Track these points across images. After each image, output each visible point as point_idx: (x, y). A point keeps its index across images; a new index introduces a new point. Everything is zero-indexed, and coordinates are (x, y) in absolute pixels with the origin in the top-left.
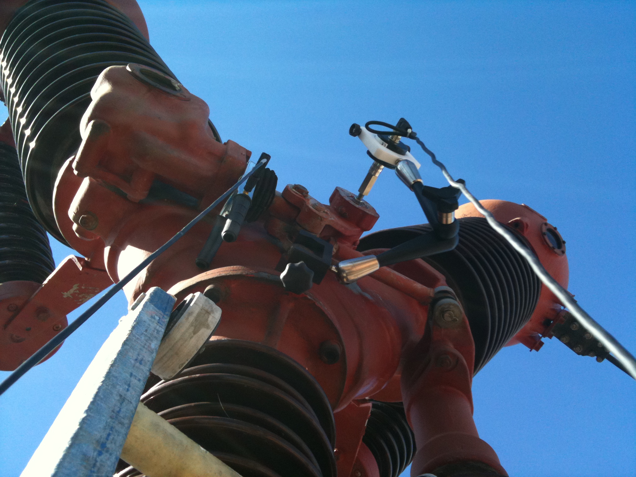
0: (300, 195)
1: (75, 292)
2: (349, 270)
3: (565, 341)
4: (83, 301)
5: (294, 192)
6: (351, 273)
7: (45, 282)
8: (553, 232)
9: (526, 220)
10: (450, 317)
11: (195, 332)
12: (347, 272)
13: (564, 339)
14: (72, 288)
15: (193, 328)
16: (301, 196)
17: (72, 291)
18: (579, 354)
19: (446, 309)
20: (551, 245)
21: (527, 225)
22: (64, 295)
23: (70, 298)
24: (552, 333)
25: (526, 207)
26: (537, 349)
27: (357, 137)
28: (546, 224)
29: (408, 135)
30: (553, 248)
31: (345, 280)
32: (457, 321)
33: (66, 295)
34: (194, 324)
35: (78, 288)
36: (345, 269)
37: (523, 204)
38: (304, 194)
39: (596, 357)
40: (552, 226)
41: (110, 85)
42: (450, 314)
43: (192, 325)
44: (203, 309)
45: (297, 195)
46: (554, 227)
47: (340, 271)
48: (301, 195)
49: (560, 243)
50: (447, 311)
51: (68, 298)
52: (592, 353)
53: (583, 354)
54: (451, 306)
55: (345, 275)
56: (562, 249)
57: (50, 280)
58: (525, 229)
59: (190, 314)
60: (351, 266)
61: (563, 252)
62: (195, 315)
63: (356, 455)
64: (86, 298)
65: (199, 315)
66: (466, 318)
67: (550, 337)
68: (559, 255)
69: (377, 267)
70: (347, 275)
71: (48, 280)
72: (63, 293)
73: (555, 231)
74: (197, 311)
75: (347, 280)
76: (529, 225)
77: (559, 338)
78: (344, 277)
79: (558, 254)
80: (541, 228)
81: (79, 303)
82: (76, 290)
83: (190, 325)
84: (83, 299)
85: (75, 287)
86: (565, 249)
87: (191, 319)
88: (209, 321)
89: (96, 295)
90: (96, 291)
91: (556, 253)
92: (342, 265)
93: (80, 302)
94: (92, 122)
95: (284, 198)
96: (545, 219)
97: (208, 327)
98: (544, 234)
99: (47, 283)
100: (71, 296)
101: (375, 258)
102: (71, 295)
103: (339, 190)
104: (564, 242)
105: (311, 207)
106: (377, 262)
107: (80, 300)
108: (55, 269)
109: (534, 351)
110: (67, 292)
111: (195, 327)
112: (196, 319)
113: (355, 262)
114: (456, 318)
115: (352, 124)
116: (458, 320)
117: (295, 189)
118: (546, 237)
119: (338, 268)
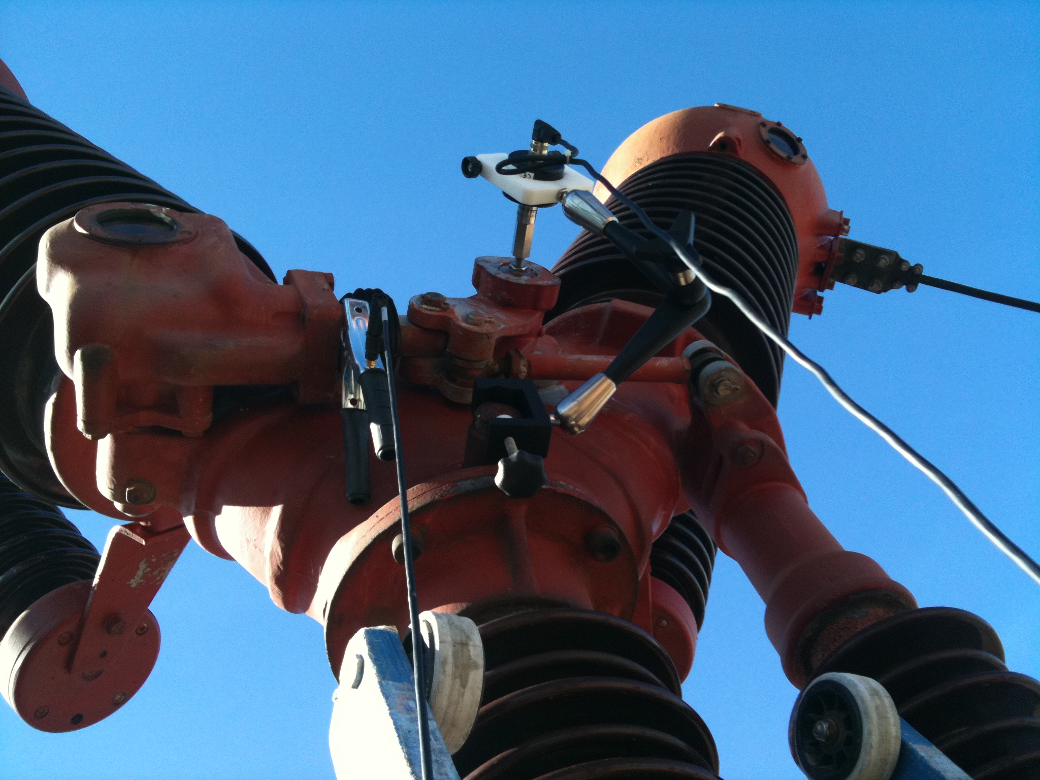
0: (437, 311)
1: (145, 571)
2: (576, 412)
3: (853, 282)
4: (162, 577)
5: (427, 309)
6: (580, 416)
7: (96, 581)
8: (778, 131)
9: (735, 132)
10: (727, 389)
11: (464, 686)
12: (574, 417)
13: (851, 280)
14: (138, 569)
15: (458, 681)
16: (440, 311)
17: (140, 573)
18: (879, 292)
19: (717, 381)
20: (784, 155)
21: (739, 140)
22: (132, 584)
23: (141, 583)
24: (832, 280)
25: (723, 108)
26: (819, 311)
27: (479, 176)
28: (764, 124)
29: (568, 160)
30: (789, 158)
31: (576, 429)
32: (737, 389)
33: (133, 583)
34: (457, 674)
35: (146, 564)
36: (570, 413)
37: (716, 105)
38: (442, 305)
39: (904, 287)
40: (773, 122)
41: (69, 273)
42: (725, 386)
43: (454, 677)
44: (455, 643)
45: (434, 313)
46: (777, 122)
47: (563, 420)
48: (438, 309)
49: (794, 144)
50: (720, 382)
51: (139, 584)
52: (897, 285)
53: (885, 290)
54: (723, 373)
55: (573, 423)
56: (801, 153)
57: (101, 576)
58: (738, 147)
59: (444, 663)
60: (575, 406)
61: (805, 157)
62: (450, 660)
63: (651, 600)
64: (164, 571)
65: (455, 655)
66: (749, 379)
67: (831, 287)
68: (800, 164)
69: (613, 389)
70: (577, 422)
71: (99, 577)
72: (128, 583)
73: (781, 128)
74: (449, 652)
75: (580, 427)
76: (741, 138)
77: (843, 281)
78: (573, 426)
79: (798, 164)
80: (760, 136)
81: (157, 584)
82: (146, 569)
83: (452, 679)
84: (162, 574)
85: (142, 566)
86: (805, 151)
87: (449, 668)
88: (473, 657)
89: (176, 560)
90: (175, 555)
91: (795, 164)
92: (563, 410)
93: (158, 581)
94: (78, 354)
95: (414, 324)
96: (758, 115)
97: (476, 667)
98: (768, 142)
99: (99, 582)
100: (142, 581)
101: (604, 377)
102: (141, 578)
103: (481, 264)
104: (799, 140)
105: (464, 324)
106: (609, 381)
107: (158, 578)
108: (100, 557)
109: (814, 316)
110: (134, 578)
111: (461, 677)
112: (456, 665)
113: (579, 396)
114: (735, 386)
115: (463, 158)
116: (739, 387)
117: (426, 304)
118: (773, 146)
119: (558, 416)
